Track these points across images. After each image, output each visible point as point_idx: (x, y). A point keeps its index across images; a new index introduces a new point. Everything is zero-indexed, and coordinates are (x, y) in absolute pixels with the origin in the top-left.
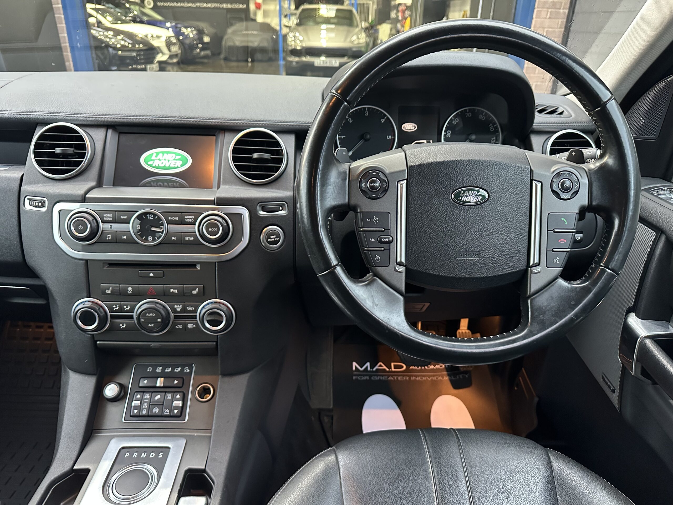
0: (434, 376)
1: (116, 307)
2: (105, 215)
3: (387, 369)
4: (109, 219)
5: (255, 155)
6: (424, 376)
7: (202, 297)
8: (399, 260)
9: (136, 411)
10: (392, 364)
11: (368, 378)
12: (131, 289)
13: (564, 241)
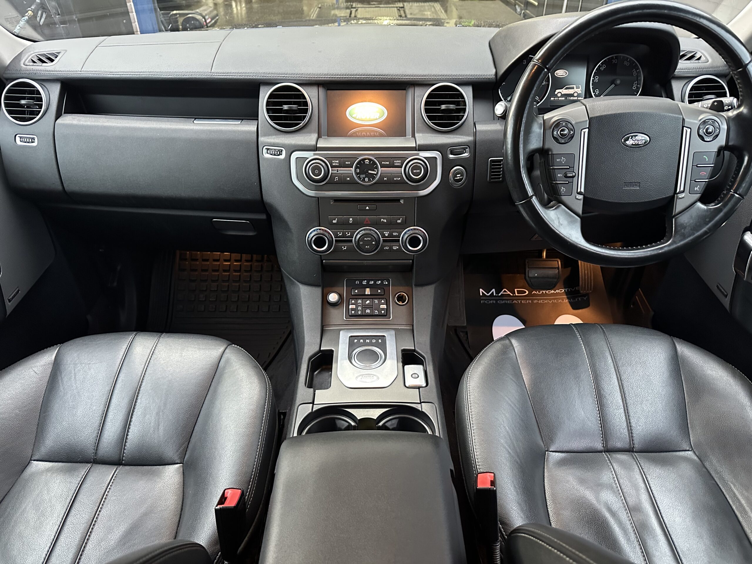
0: (555, 299)
1: (340, 234)
2: (333, 161)
3: (512, 295)
4: (337, 164)
5: (443, 107)
6: (546, 299)
7: (404, 225)
8: (579, 191)
9: (353, 312)
10: (516, 290)
11: (494, 302)
12: (352, 219)
13: (704, 174)
